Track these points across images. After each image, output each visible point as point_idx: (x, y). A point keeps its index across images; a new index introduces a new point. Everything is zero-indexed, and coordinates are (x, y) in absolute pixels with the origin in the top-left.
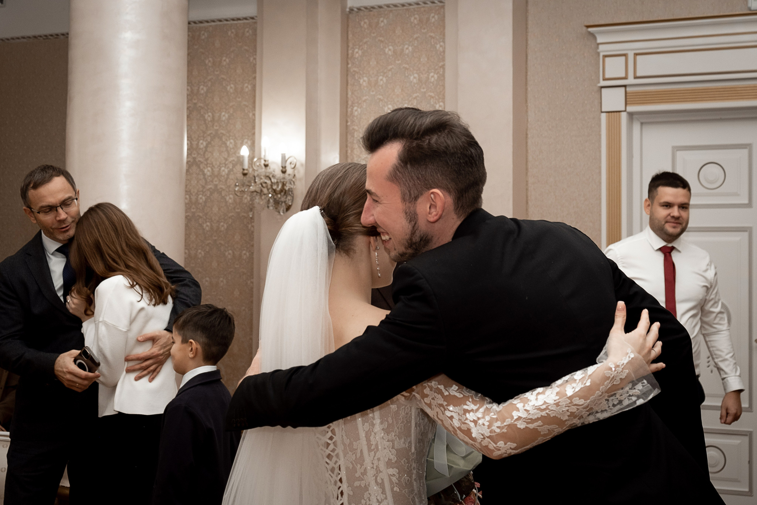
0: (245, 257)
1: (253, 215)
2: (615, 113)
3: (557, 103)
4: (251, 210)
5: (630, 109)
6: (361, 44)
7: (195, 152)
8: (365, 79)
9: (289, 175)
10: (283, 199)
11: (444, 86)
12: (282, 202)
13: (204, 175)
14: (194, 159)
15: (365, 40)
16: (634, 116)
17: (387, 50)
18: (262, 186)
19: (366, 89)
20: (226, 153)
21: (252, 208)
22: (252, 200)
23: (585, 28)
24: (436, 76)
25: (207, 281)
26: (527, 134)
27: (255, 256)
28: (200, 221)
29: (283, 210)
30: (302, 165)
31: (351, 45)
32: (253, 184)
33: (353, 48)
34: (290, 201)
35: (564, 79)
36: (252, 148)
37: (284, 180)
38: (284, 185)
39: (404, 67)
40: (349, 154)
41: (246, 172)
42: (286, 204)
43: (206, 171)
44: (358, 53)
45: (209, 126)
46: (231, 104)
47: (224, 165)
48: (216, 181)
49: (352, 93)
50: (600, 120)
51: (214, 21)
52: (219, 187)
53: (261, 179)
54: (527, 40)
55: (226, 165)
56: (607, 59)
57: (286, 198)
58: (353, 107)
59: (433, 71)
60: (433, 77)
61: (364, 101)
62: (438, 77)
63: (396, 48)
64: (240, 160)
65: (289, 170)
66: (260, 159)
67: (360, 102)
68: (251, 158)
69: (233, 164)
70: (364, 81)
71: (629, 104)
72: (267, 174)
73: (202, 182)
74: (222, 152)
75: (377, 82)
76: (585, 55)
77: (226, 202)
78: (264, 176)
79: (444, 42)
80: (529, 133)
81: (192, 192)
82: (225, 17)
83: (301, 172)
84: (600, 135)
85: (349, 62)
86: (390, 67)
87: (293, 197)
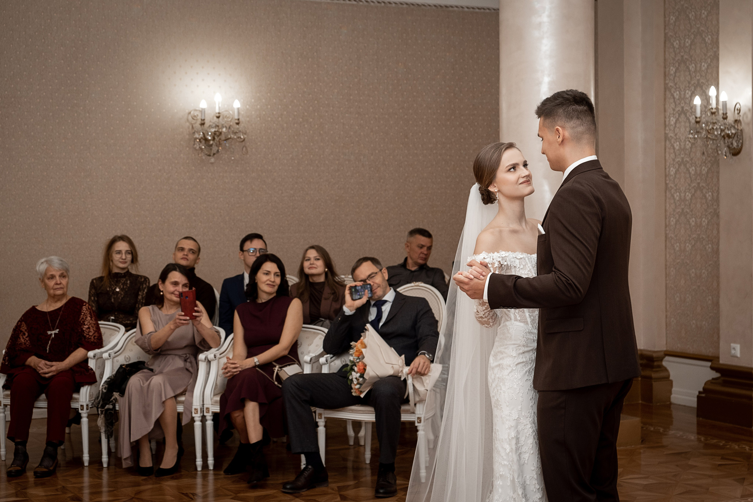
41: (698, 119)
65: (735, 116)
87: (742, 141)
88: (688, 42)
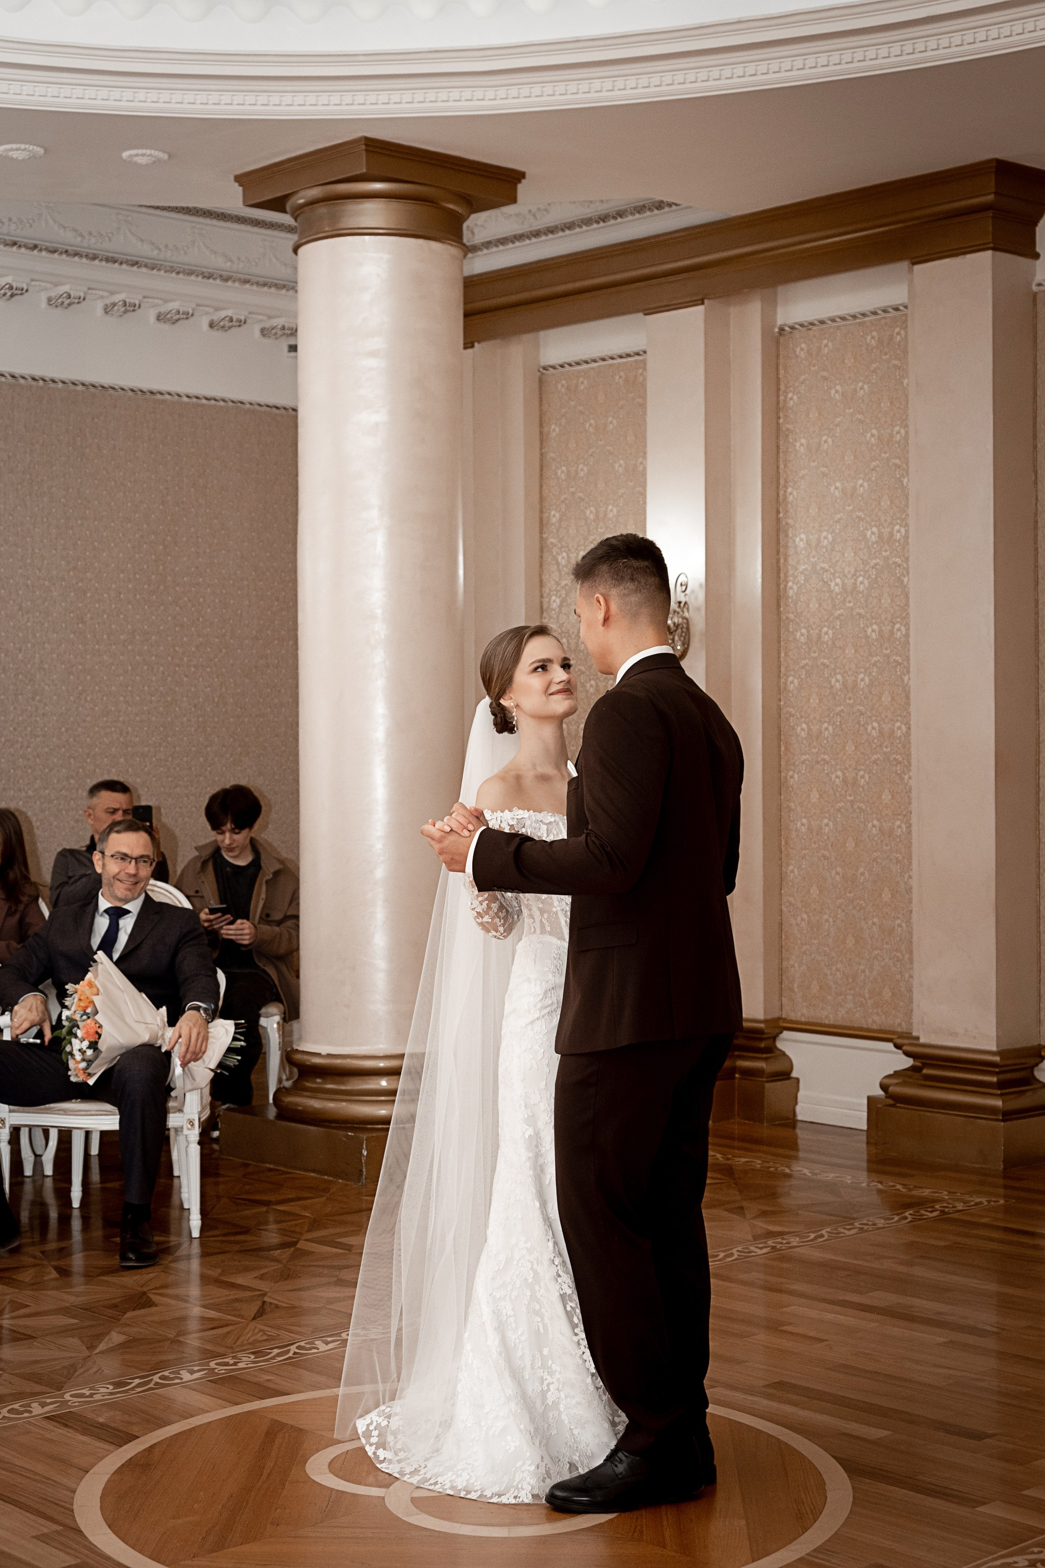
6: (796, 384)
8: (804, 440)
15: (802, 378)
17: (833, 392)
19: (804, 457)
26: (1036, 522)
30: (701, 586)
31: (782, 387)
33: (783, 392)
39: (858, 419)
46: (620, 491)
49: (785, 466)
51: (595, 361)
58: (787, 488)
59: (900, 422)
60: (896, 432)
61: (802, 477)
63: (847, 388)
67: (797, 479)
70: (801, 445)
75: (820, 444)
81: (571, 632)
82: (610, 353)
85: (781, 415)
86: (838, 420)
88: (583, 470)
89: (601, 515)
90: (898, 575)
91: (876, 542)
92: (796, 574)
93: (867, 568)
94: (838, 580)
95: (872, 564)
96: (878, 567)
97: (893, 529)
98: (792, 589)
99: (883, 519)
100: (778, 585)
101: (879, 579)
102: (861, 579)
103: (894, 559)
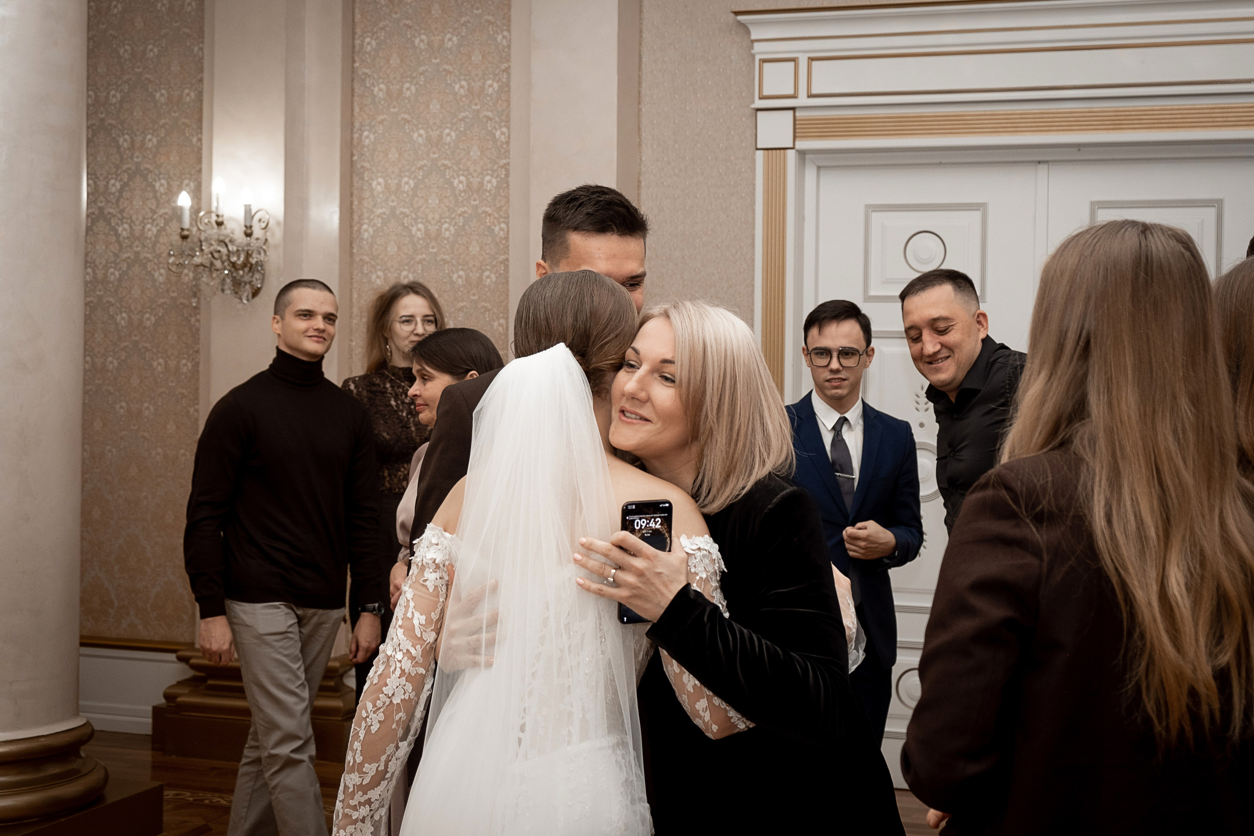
0: (185, 370)
1: (198, 302)
2: (778, 151)
3: (688, 133)
4: (195, 295)
5: (801, 145)
6: (375, 29)
7: (101, 198)
8: (382, 86)
9: (257, 239)
10: (247, 278)
11: (508, 101)
12: (246, 283)
13: (117, 235)
14: (101, 209)
15: (381, 24)
16: (807, 156)
17: (417, 41)
18: (213, 257)
19: (382, 102)
20: (153, 201)
21: (196, 292)
22: (196, 278)
23: (732, 15)
24: (496, 85)
25: (121, 407)
26: (639, 182)
27: (201, 368)
28: (112, 310)
29: (247, 296)
30: (278, 223)
31: (358, 31)
32: (198, 253)
33: (362, 36)
34: (259, 282)
35: (699, 95)
36: (197, 193)
37: (249, 248)
38: (248, 255)
39: (445, 70)
40: (354, 207)
41: (186, 233)
42: (252, 286)
43: (120, 229)
44: (370, 44)
45: (125, 156)
46: (162, 122)
47: (150, 221)
48: (137, 247)
49: (361, 109)
50: (754, 161)
52: (142, 257)
53: (212, 245)
54: (641, 31)
55: (153, 220)
56: (766, 65)
57: (252, 277)
58: (363, 132)
59: (491, 76)
60: (491, 86)
61: (381, 122)
62: (499, 86)
63: (433, 38)
64: (177, 214)
65: (257, 232)
66: (209, 212)
67: (373, 124)
68: (195, 210)
69: (165, 219)
70: (379, 90)
71: (799, 137)
72: (222, 238)
73: (114, 248)
74: (148, 199)
75: (401, 91)
76: (733, 57)
77: (154, 280)
78: (215, 241)
79: (509, 30)
80: (642, 179)
81: (96, 263)
83: (276, 235)
84: (754, 185)
85: (356, 58)
86: (422, 69)
87: (263, 275)
89: (137, 145)
90: (488, 224)
91: (464, 191)
92: (372, 217)
93: (453, 216)
94: (420, 226)
95: (459, 212)
96: (466, 215)
97: (483, 179)
98: (367, 231)
99: (471, 169)
100: (351, 227)
101: (467, 227)
102: (446, 226)
103: (484, 208)
